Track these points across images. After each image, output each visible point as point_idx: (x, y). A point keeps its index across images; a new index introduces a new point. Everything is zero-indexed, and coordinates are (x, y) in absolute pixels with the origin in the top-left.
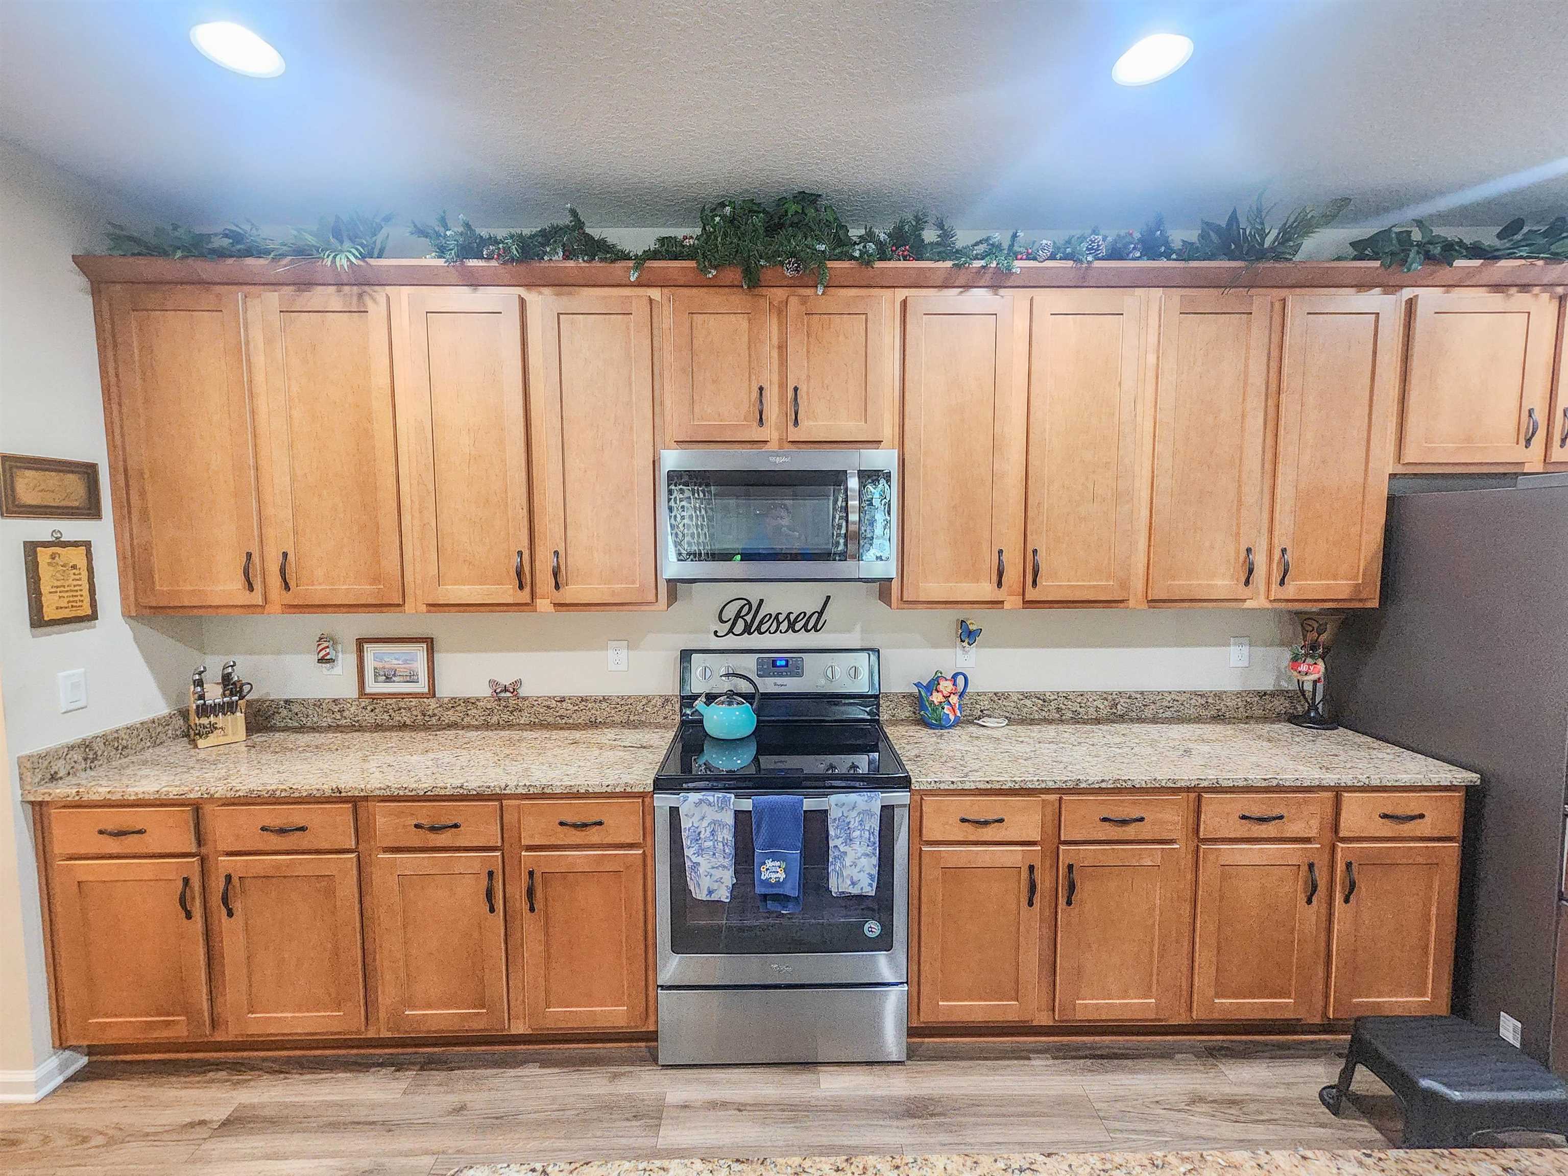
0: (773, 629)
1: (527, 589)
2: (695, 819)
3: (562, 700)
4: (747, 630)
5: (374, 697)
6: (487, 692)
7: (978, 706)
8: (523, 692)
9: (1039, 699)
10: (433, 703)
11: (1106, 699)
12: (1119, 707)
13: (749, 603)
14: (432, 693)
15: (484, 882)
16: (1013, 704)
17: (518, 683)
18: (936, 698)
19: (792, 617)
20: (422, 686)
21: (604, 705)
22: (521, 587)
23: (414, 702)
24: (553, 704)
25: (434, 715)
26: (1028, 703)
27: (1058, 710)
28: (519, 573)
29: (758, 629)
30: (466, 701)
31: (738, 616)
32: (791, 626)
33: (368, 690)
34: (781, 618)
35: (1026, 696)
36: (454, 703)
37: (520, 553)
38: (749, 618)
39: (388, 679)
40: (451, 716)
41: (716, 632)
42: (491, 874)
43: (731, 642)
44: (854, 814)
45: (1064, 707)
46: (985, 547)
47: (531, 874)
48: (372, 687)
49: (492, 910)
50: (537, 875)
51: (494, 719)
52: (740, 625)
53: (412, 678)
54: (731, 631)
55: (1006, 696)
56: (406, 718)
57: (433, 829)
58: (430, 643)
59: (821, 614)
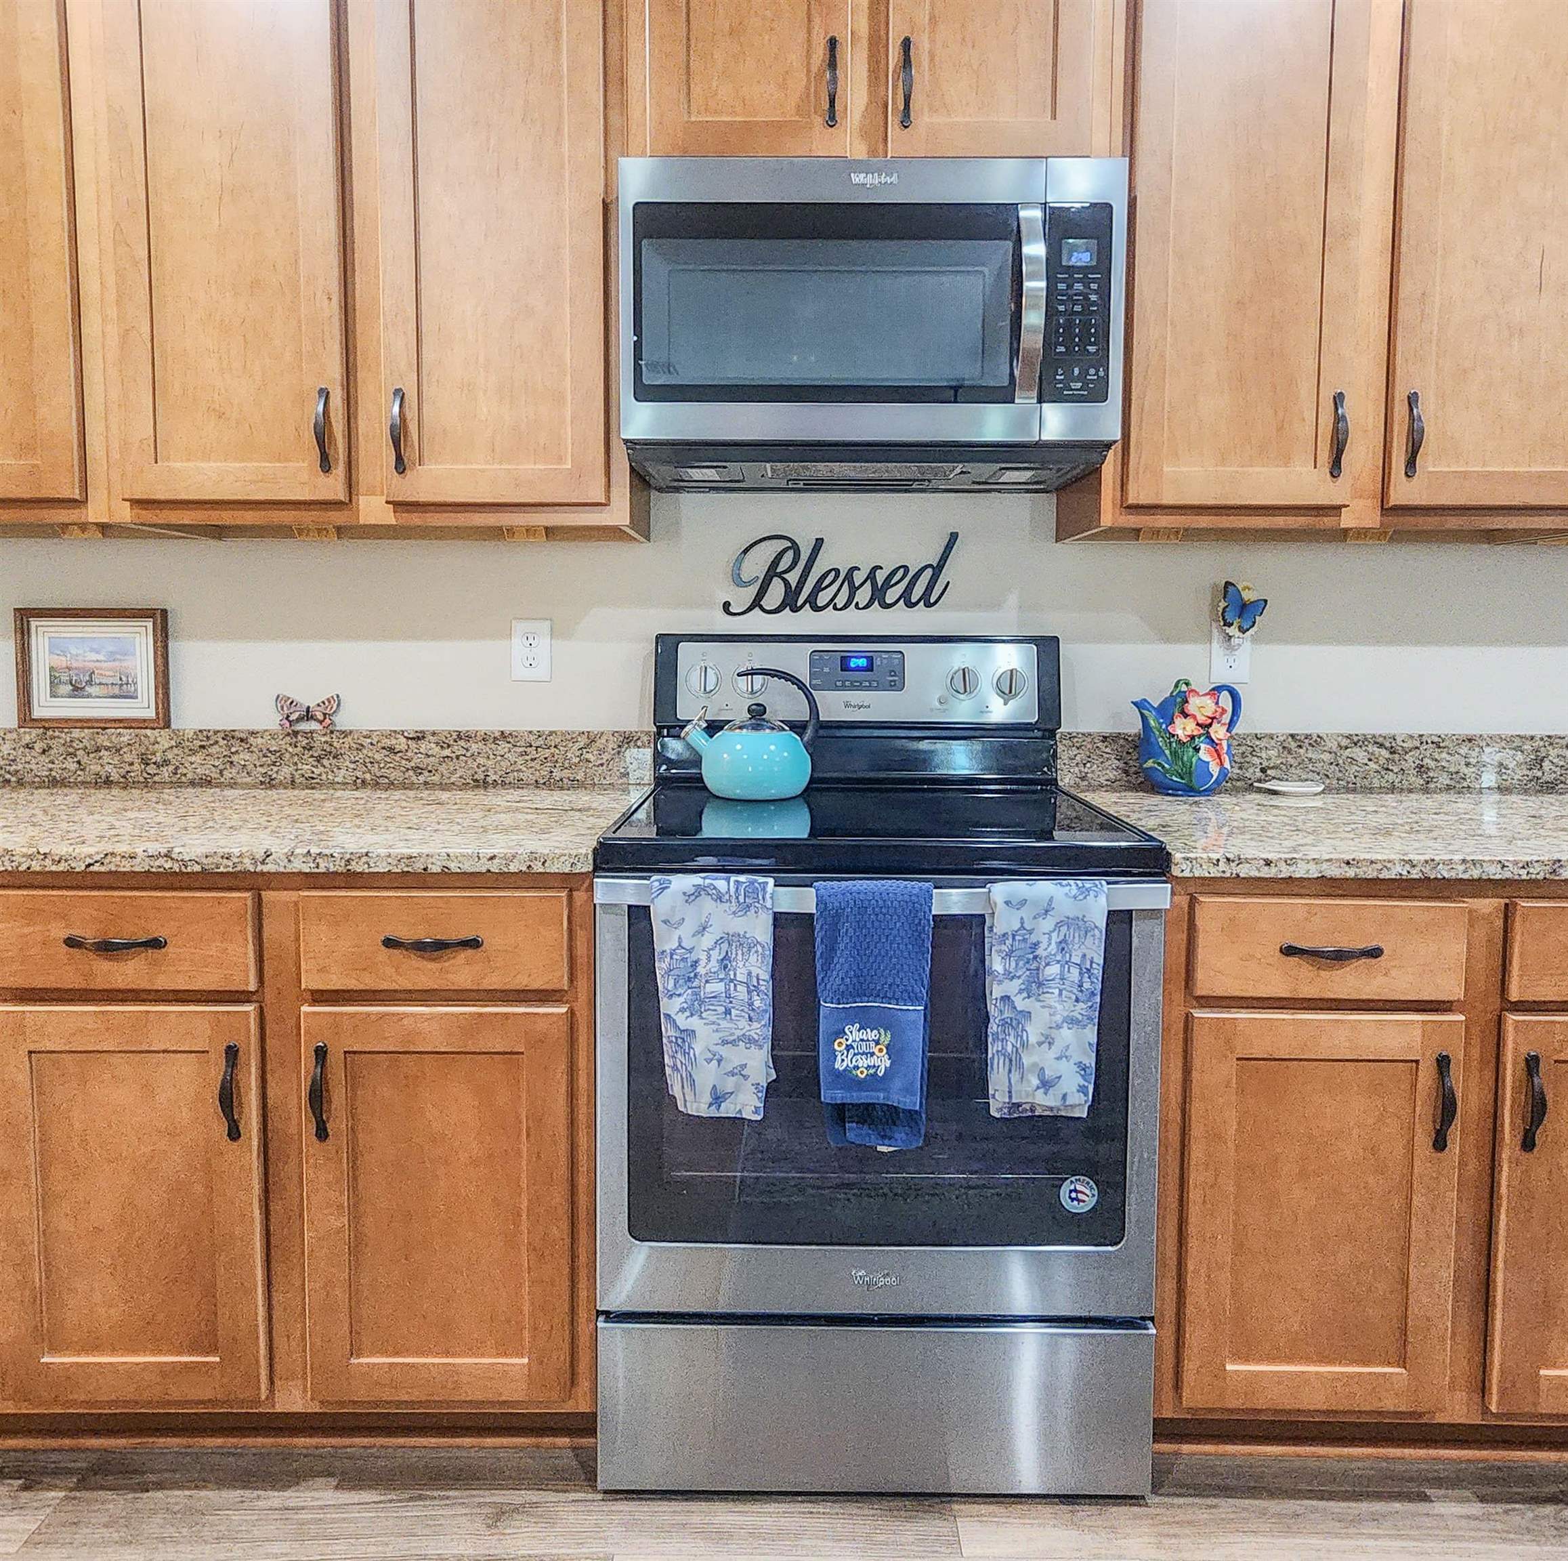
0: (841, 601)
1: (340, 470)
2: (686, 931)
3: (419, 737)
4: (790, 602)
5: (47, 725)
6: (270, 720)
7: (1256, 761)
8: (343, 721)
9: (1381, 746)
10: (164, 739)
11: (1519, 749)
12: (1546, 764)
13: (795, 547)
14: (165, 719)
15: (217, 1070)
16: (1326, 757)
17: (335, 702)
18: (1183, 728)
19: (880, 577)
20: (143, 707)
21: (503, 747)
22: (326, 464)
23: (127, 736)
24: (401, 744)
25: (166, 762)
26: (1360, 754)
27: (1421, 769)
28: (322, 436)
29: (812, 601)
30: (229, 736)
31: (772, 572)
32: (878, 596)
33: (37, 713)
34: (858, 578)
35: (1356, 741)
36: (205, 740)
37: (325, 394)
38: (793, 578)
39: (77, 690)
40: (198, 765)
41: (726, 606)
42: (232, 1053)
43: (758, 623)
44: (1047, 924)
45: (1432, 764)
46: (1306, 389)
47: (321, 1054)
48: (45, 706)
49: (234, 1133)
50: (335, 1058)
51: (285, 772)
52: (776, 592)
53: (124, 690)
54: (756, 603)
55: (1316, 741)
56: (109, 765)
57: (106, 948)
58: (160, 620)
59: (938, 569)
